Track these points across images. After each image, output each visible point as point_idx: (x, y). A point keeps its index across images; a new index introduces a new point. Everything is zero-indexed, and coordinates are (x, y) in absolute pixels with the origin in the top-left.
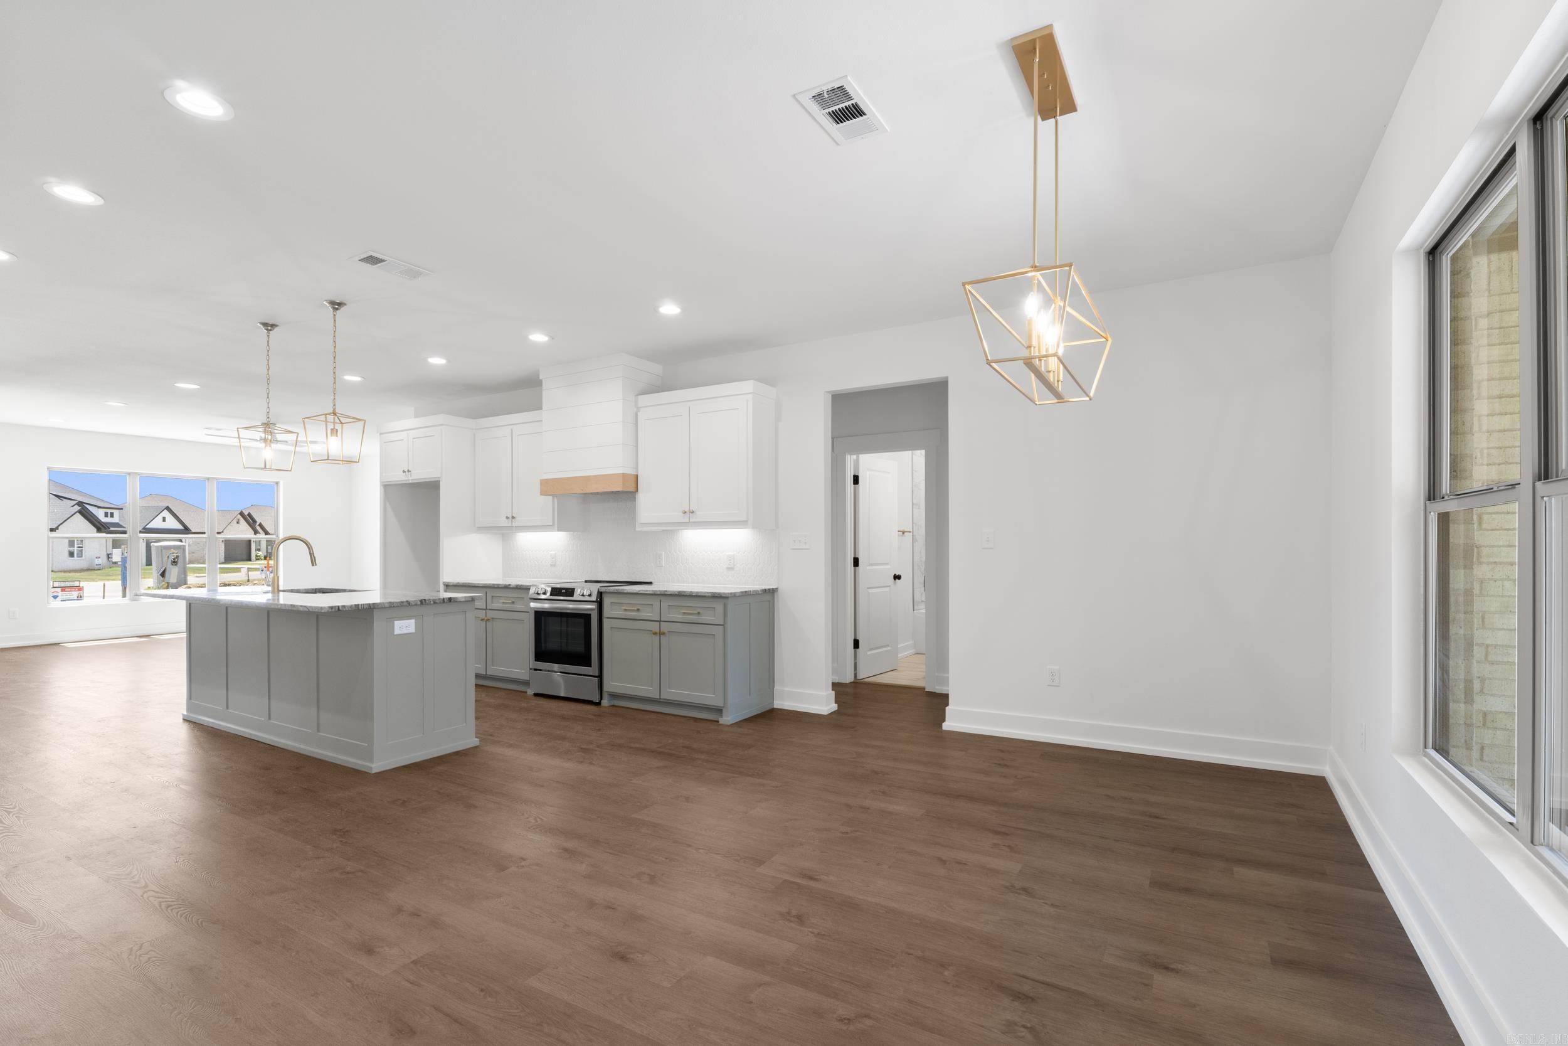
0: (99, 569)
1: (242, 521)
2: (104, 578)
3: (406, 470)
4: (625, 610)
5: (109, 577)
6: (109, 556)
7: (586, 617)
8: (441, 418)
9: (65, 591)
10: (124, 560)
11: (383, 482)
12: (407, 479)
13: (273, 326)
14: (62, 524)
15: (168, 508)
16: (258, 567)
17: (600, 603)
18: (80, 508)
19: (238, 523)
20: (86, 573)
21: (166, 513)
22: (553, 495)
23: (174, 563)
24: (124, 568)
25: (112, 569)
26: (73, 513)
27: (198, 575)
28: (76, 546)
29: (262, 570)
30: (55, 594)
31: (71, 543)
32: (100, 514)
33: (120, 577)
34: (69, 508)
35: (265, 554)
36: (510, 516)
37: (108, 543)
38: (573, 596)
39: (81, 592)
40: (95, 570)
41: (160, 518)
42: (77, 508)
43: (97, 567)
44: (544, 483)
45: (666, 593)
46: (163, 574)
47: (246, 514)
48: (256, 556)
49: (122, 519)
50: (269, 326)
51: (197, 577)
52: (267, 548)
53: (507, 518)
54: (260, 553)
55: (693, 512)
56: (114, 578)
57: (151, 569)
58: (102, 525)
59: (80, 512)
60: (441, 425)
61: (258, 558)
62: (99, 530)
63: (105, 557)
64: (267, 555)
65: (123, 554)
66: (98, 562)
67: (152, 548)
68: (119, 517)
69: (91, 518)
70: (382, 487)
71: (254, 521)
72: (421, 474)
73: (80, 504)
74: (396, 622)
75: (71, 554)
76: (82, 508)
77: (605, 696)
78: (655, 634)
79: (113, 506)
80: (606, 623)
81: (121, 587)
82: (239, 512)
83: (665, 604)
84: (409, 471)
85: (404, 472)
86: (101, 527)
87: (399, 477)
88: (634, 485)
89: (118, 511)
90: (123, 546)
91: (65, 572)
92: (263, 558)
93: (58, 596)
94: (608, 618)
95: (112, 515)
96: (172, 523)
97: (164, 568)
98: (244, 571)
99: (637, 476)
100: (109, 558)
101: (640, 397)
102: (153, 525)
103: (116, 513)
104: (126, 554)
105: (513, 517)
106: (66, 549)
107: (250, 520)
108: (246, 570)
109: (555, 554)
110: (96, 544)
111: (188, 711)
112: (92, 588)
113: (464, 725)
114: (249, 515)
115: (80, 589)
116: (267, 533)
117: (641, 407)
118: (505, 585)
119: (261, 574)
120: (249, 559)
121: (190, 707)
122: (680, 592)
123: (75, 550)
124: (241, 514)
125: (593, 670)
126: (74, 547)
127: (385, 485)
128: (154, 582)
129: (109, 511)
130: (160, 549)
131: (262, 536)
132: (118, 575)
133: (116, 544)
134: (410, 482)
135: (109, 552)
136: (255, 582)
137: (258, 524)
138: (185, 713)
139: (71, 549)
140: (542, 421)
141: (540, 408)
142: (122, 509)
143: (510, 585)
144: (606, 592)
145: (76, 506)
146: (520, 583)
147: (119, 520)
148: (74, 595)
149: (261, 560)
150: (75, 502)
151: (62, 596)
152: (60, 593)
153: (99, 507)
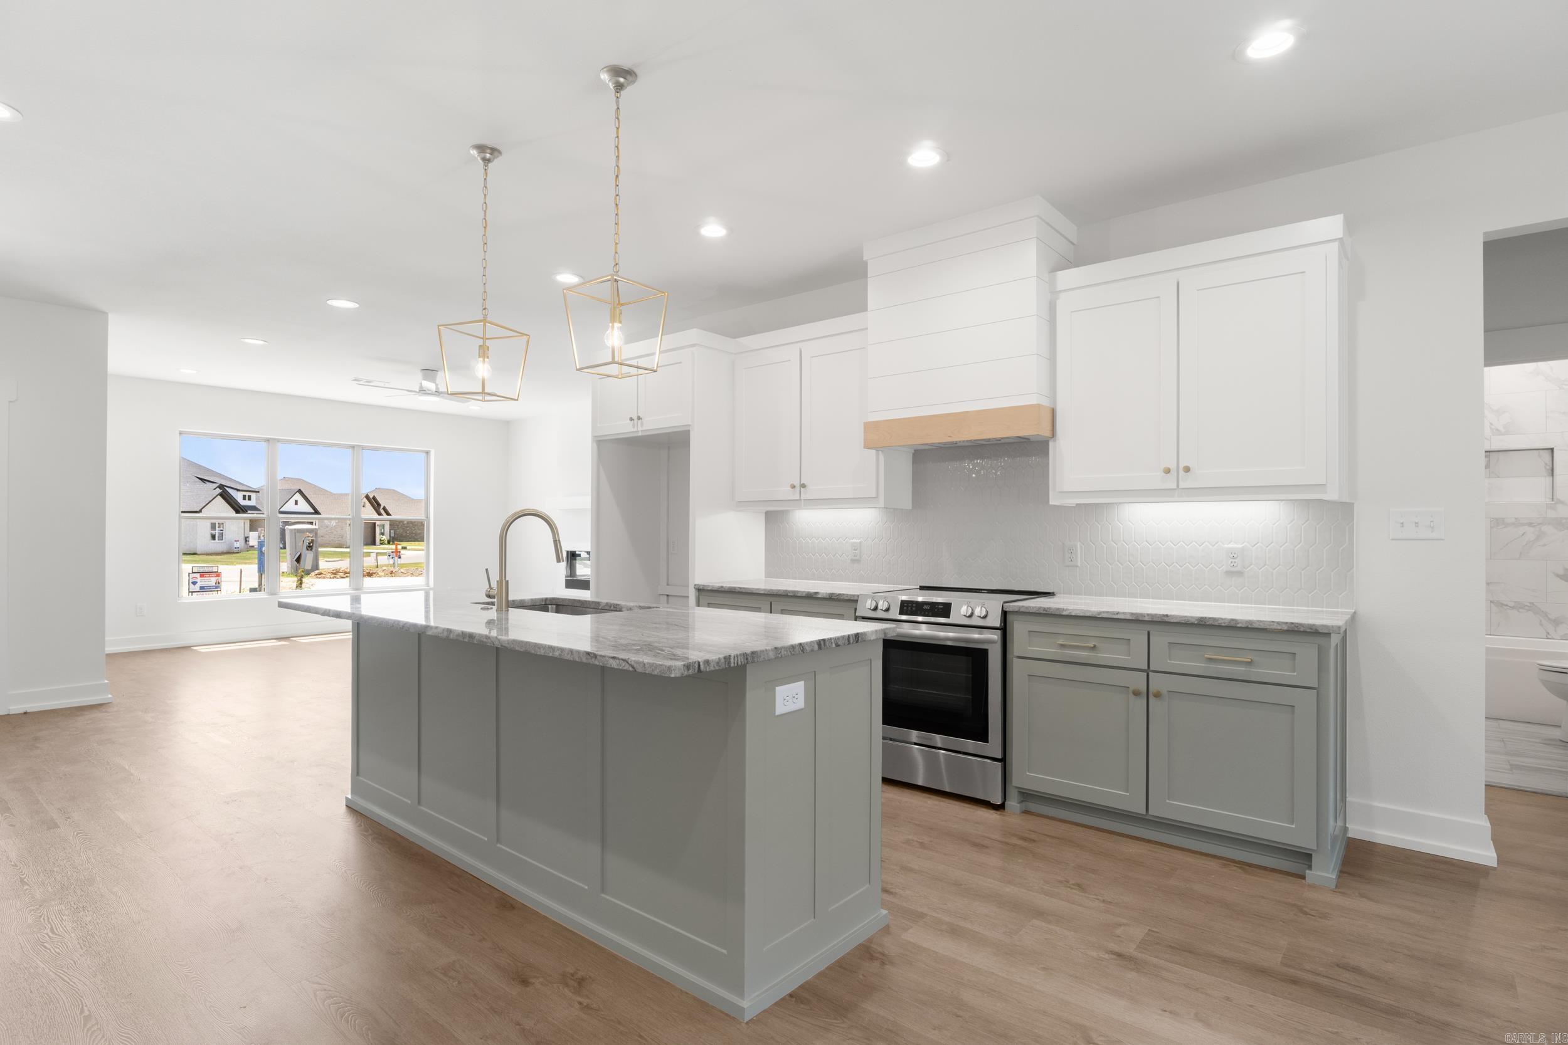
0: (238, 553)
1: (368, 504)
2: (241, 561)
3: (635, 417)
4: (1063, 646)
5: (245, 561)
6: (246, 539)
7: (976, 657)
8: (693, 335)
9: (203, 577)
10: (261, 544)
11: (596, 436)
12: (635, 430)
13: (494, 151)
14: (204, 507)
15: (300, 491)
16: (385, 551)
17: (1004, 629)
18: (221, 491)
19: (363, 506)
20: (226, 556)
21: (298, 497)
22: (877, 449)
23: (310, 547)
24: (261, 554)
25: (249, 552)
26: (215, 496)
27: (328, 560)
28: (217, 528)
29: (389, 556)
30: (194, 580)
31: (213, 526)
32: (238, 497)
33: (256, 561)
34: (211, 490)
35: (388, 538)
36: (797, 484)
37: (246, 525)
38: (948, 616)
39: (220, 578)
40: (233, 553)
41: (292, 501)
42: (219, 491)
43: (236, 550)
44: (869, 427)
45: (1166, 619)
46: (298, 560)
47: (371, 497)
48: (381, 540)
49: (259, 502)
50: (488, 152)
51: (326, 561)
52: (390, 532)
53: (793, 487)
54: (384, 537)
55: (1187, 469)
56: (250, 561)
57: (285, 553)
58: (240, 508)
59: (221, 495)
60: (694, 345)
61: (380, 543)
62: (237, 512)
63: (243, 541)
64: (390, 539)
65: (259, 537)
66: (237, 545)
67: (286, 532)
68: (256, 499)
69: (230, 500)
70: (595, 444)
71: (379, 505)
72: (656, 422)
73: (221, 487)
74: (778, 689)
75: (213, 537)
76: (223, 491)
77: (1013, 795)
78: (1136, 693)
79: (251, 489)
80: (1017, 668)
81: (257, 574)
82: (365, 495)
83: (1160, 640)
84: (639, 418)
85: (631, 419)
86: (239, 509)
87: (623, 428)
88: (1049, 427)
89: (255, 493)
90: (259, 529)
91: (207, 554)
92: (386, 542)
93: (197, 582)
94: (1019, 657)
95: (250, 498)
96: (303, 506)
97: (299, 553)
98: (373, 556)
99: (1053, 412)
100: (246, 541)
101: (1060, 273)
102: (288, 507)
103: (253, 495)
104: (262, 538)
105: (803, 486)
106: (208, 532)
107: (375, 503)
108: (375, 556)
109: (860, 542)
110: (235, 527)
111: (352, 793)
112: (229, 571)
113: (868, 885)
114: (374, 498)
115: (218, 574)
116: (388, 514)
117: (1060, 291)
118: (808, 592)
119: (388, 559)
120: (376, 543)
121: (356, 787)
122: (1201, 619)
123: (217, 532)
124: (367, 497)
125: (993, 747)
126: (215, 530)
127: (600, 441)
128: (288, 567)
129: (247, 494)
130: (294, 531)
131: (385, 516)
132: (255, 558)
133: (254, 525)
134: (640, 434)
135: (246, 535)
136: (384, 568)
137: (382, 507)
138: (349, 796)
139: (213, 532)
140: (866, 329)
141: (864, 308)
142: (258, 492)
143: (816, 593)
144: (1018, 613)
145: (218, 489)
146: (837, 591)
147: (256, 503)
148: (212, 581)
149: (385, 544)
150: (217, 485)
151: (201, 582)
152: (199, 580)
153: (238, 490)
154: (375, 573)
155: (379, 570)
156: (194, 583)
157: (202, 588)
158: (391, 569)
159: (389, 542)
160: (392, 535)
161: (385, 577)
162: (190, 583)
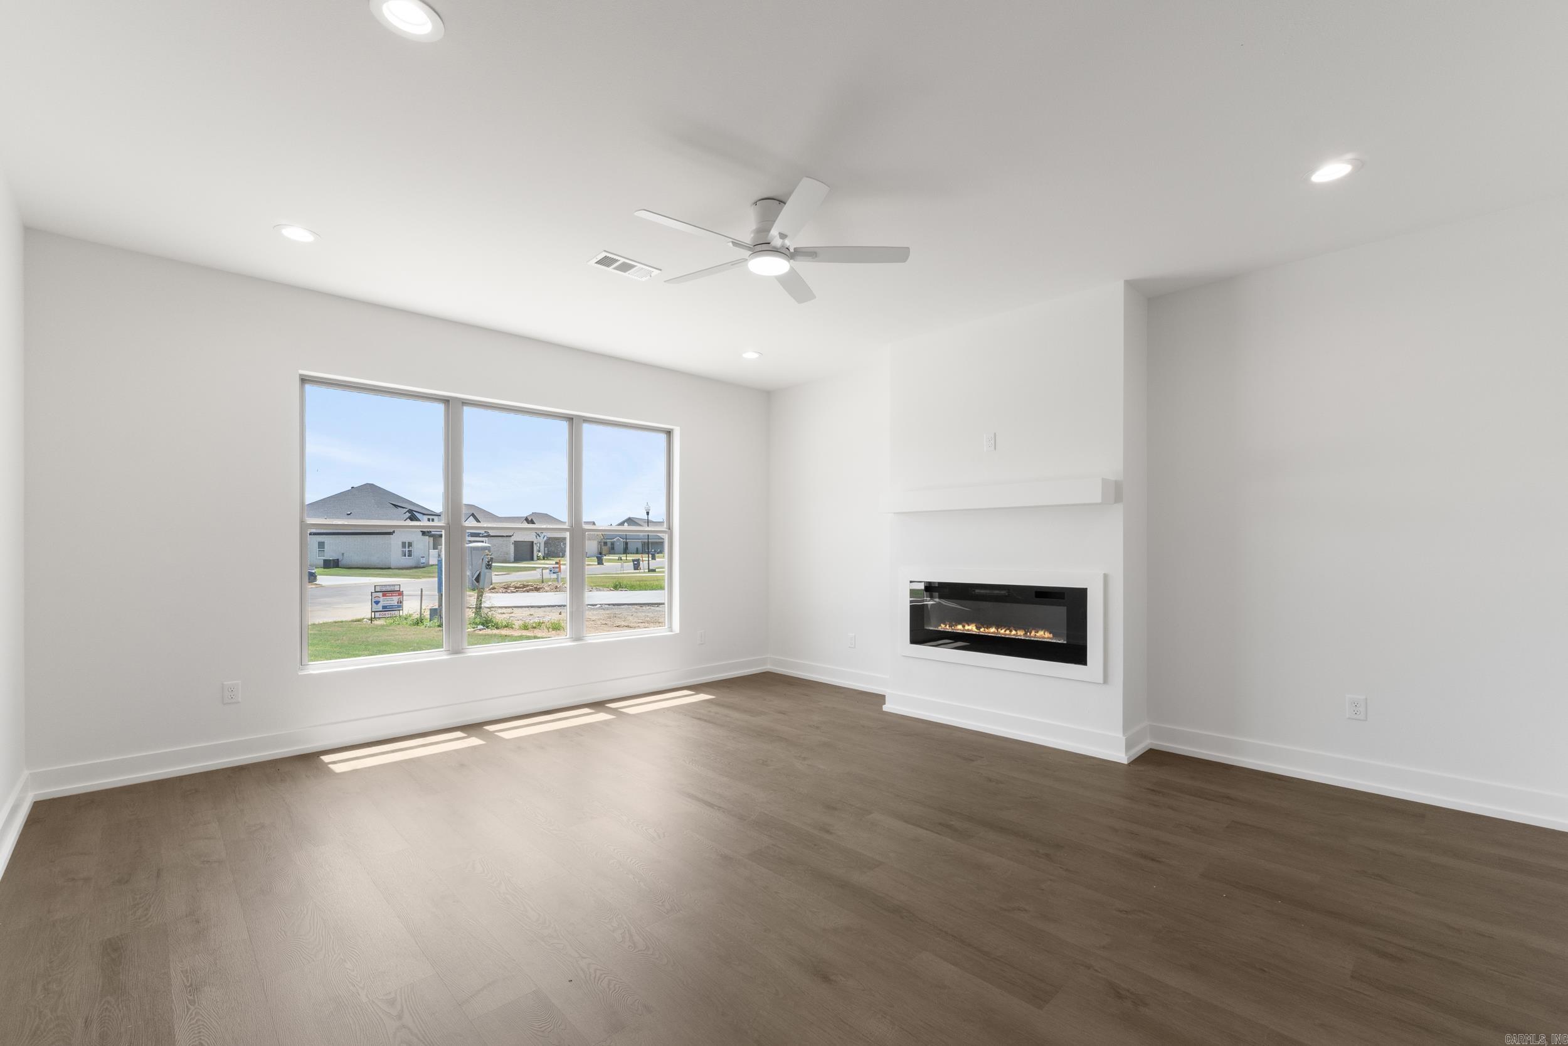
2: (424, 577)
9: (386, 596)
16: (545, 566)
20: (413, 571)
23: (488, 565)
25: (432, 568)
27: (498, 575)
30: (377, 599)
39: (401, 596)
40: (420, 567)
42: (408, 515)
43: (422, 565)
46: (477, 578)
48: (538, 556)
54: (540, 554)
56: (430, 579)
61: (539, 558)
66: (422, 560)
73: (410, 511)
89: (437, 517)
93: (379, 602)
95: (433, 520)
97: (478, 572)
98: (535, 571)
103: (436, 518)
106: (400, 549)
108: (537, 570)
110: (422, 544)
112: (412, 588)
115: (400, 593)
120: (532, 559)
123: (407, 549)
129: (431, 517)
130: (471, 551)
133: (435, 544)
142: (440, 516)
148: (394, 600)
149: (541, 560)
150: (407, 510)
151: (384, 601)
152: (381, 599)
153: (424, 514)
154: (541, 588)
155: (545, 585)
156: (377, 603)
157: (384, 607)
158: (556, 584)
159: (544, 559)
160: (546, 552)
161: (551, 591)
162: (373, 603)
